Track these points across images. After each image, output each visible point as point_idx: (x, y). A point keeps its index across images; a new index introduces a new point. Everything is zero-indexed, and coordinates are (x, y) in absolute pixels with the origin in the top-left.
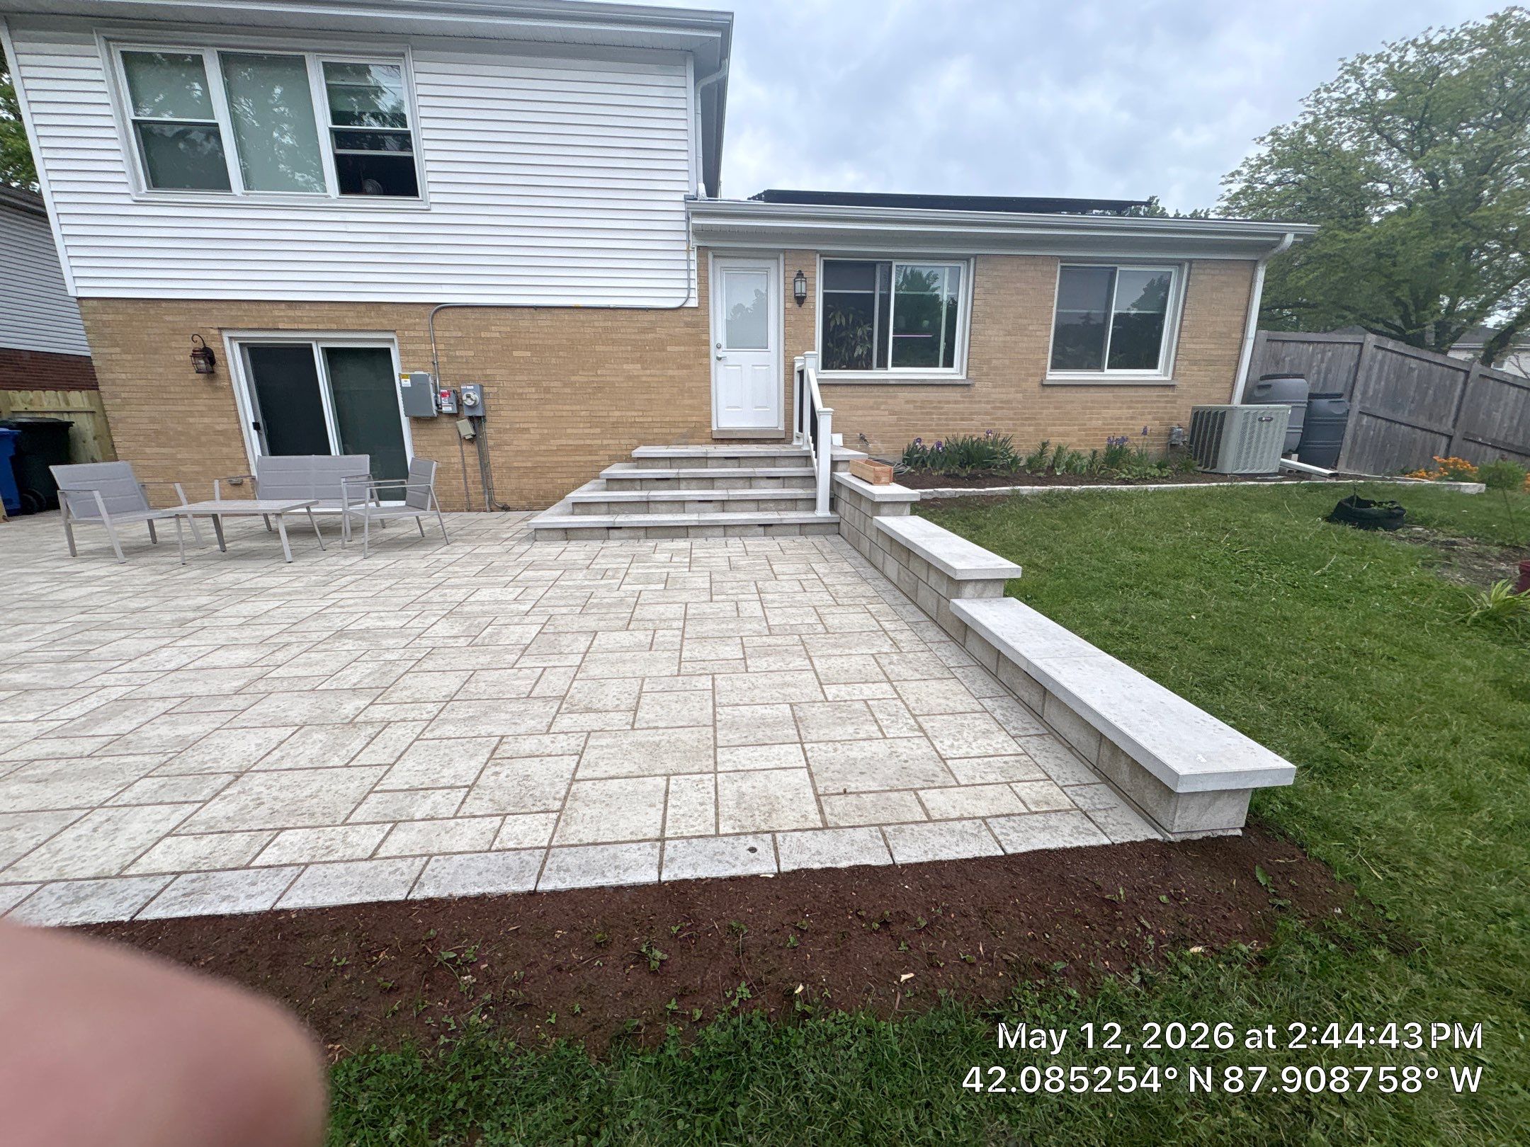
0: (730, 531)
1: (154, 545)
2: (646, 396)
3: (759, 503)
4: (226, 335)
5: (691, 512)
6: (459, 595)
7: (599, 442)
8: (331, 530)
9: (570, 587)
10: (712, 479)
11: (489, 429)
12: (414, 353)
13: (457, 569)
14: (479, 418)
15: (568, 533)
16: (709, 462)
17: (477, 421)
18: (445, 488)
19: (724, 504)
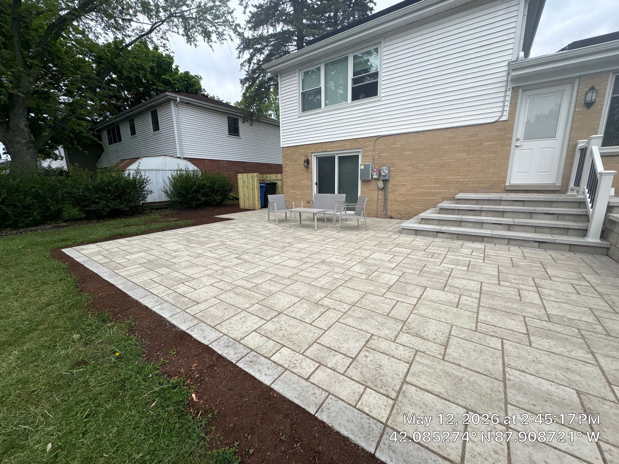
0: (512, 242)
1: (285, 220)
2: (467, 169)
3: (536, 228)
4: (313, 155)
5: (486, 229)
6: (367, 254)
7: (438, 191)
8: (329, 220)
9: (415, 259)
10: (503, 212)
11: (390, 185)
12: (367, 156)
13: (368, 242)
14: (386, 180)
15: (417, 232)
16: (502, 202)
17: (385, 181)
18: (369, 207)
19: (509, 227)
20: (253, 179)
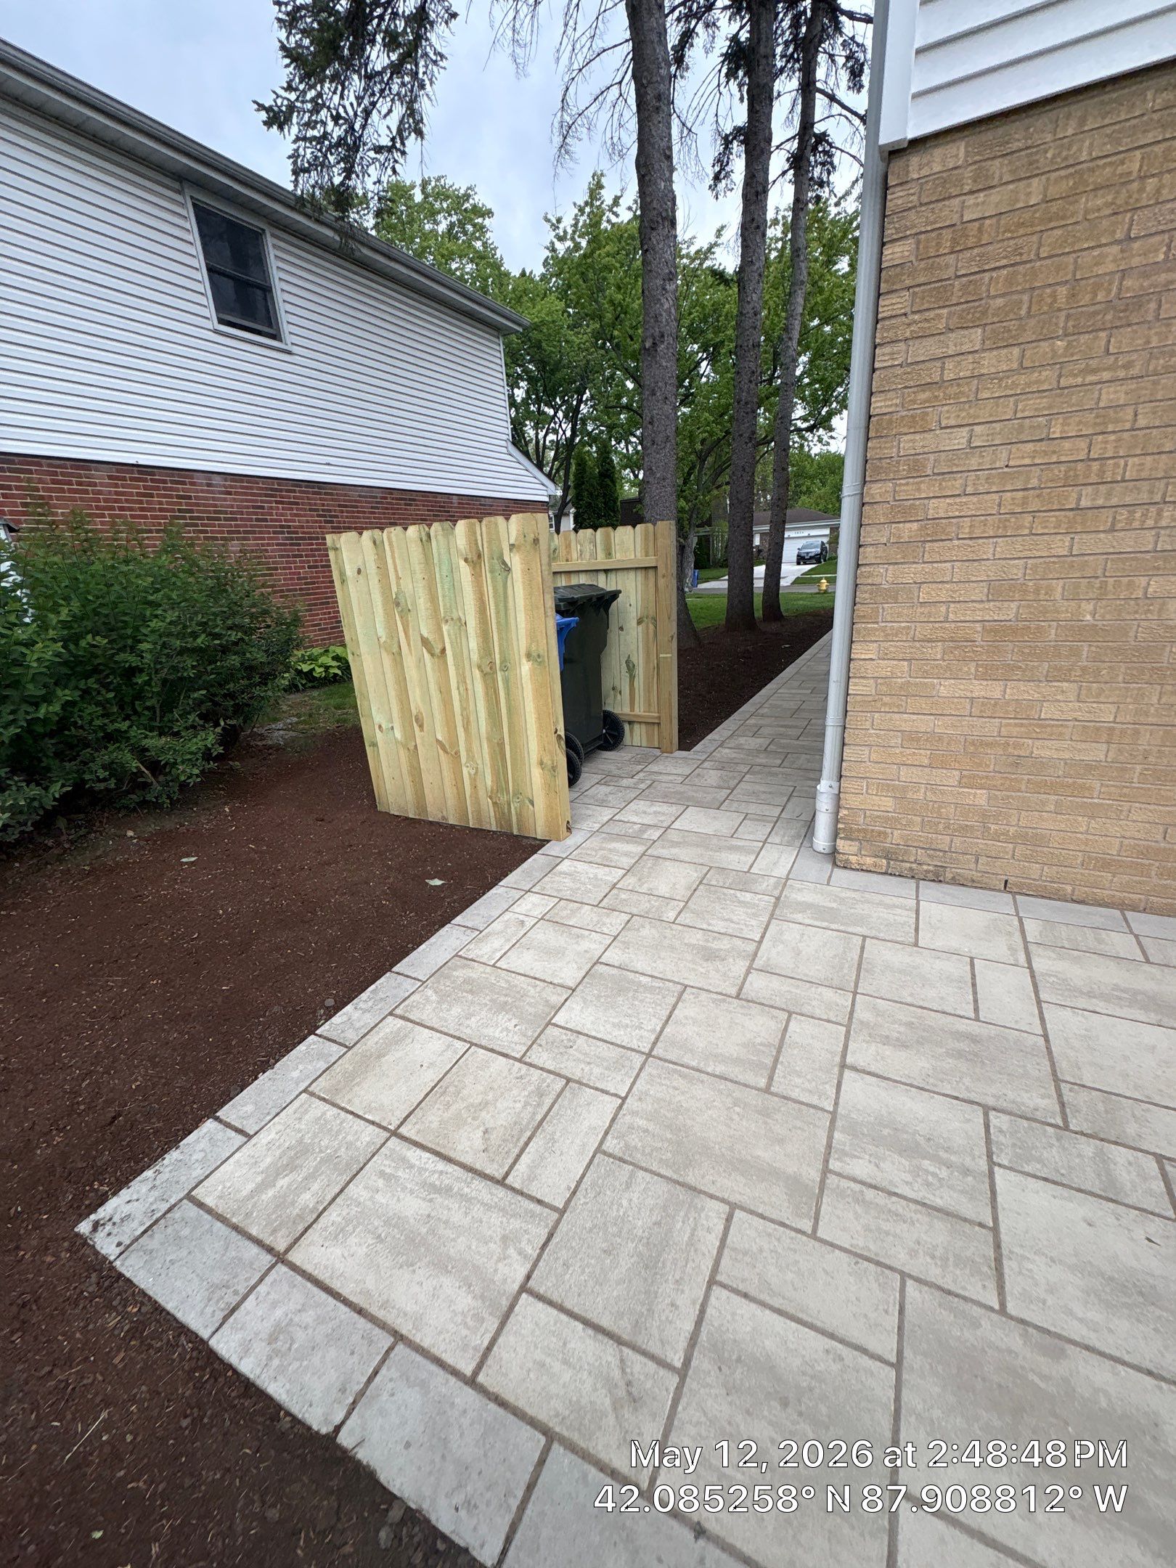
20: (492, 572)
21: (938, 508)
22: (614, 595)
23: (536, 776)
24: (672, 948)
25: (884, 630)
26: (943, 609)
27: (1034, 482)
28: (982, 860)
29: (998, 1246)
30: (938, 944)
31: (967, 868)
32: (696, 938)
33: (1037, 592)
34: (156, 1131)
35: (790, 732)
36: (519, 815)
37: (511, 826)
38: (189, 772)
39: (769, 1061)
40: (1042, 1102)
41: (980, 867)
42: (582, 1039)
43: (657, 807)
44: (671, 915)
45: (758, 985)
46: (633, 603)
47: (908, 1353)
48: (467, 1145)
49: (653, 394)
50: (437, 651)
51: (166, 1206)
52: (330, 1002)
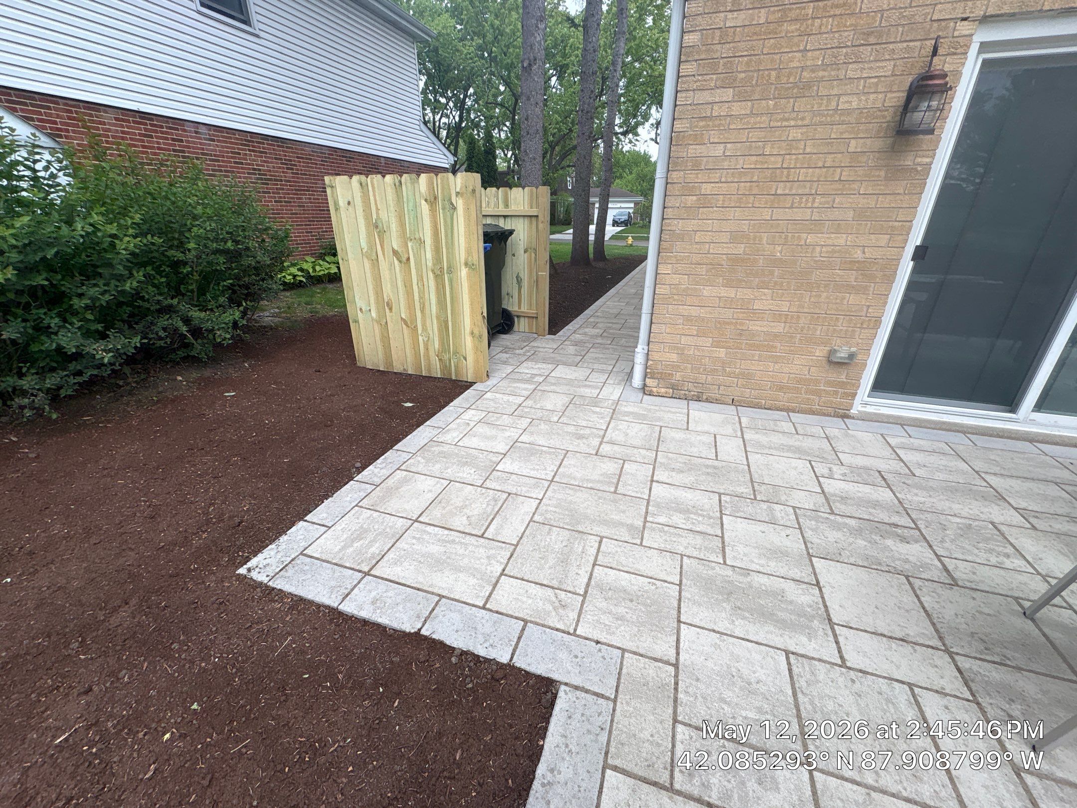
4: (976, 36)
20: (444, 209)
21: (707, 189)
22: (511, 232)
23: (469, 342)
24: (558, 434)
25: (676, 257)
26: (707, 246)
27: (755, 178)
28: (722, 388)
29: (723, 543)
30: (699, 429)
31: (714, 393)
32: (571, 429)
33: (754, 239)
34: (268, 529)
35: (614, 326)
36: (457, 367)
37: (451, 374)
38: (224, 336)
39: (615, 481)
40: (746, 490)
41: (721, 392)
42: (514, 476)
43: (539, 365)
44: (556, 419)
45: (606, 449)
46: (522, 238)
47: (684, 581)
48: (459, 522)
49: (528, 99)
50: (404, 259)
51: (289, 559)
52: (358, 465)
